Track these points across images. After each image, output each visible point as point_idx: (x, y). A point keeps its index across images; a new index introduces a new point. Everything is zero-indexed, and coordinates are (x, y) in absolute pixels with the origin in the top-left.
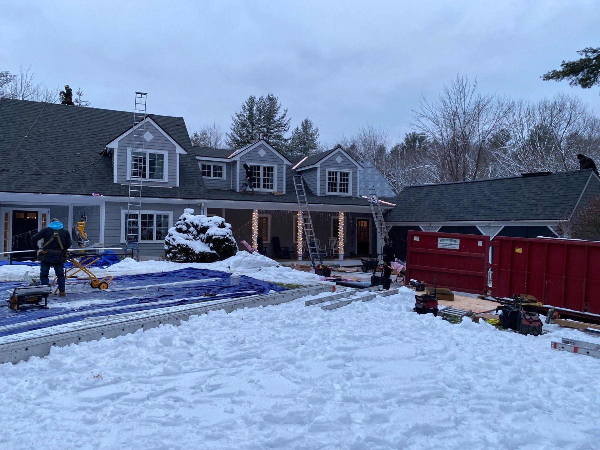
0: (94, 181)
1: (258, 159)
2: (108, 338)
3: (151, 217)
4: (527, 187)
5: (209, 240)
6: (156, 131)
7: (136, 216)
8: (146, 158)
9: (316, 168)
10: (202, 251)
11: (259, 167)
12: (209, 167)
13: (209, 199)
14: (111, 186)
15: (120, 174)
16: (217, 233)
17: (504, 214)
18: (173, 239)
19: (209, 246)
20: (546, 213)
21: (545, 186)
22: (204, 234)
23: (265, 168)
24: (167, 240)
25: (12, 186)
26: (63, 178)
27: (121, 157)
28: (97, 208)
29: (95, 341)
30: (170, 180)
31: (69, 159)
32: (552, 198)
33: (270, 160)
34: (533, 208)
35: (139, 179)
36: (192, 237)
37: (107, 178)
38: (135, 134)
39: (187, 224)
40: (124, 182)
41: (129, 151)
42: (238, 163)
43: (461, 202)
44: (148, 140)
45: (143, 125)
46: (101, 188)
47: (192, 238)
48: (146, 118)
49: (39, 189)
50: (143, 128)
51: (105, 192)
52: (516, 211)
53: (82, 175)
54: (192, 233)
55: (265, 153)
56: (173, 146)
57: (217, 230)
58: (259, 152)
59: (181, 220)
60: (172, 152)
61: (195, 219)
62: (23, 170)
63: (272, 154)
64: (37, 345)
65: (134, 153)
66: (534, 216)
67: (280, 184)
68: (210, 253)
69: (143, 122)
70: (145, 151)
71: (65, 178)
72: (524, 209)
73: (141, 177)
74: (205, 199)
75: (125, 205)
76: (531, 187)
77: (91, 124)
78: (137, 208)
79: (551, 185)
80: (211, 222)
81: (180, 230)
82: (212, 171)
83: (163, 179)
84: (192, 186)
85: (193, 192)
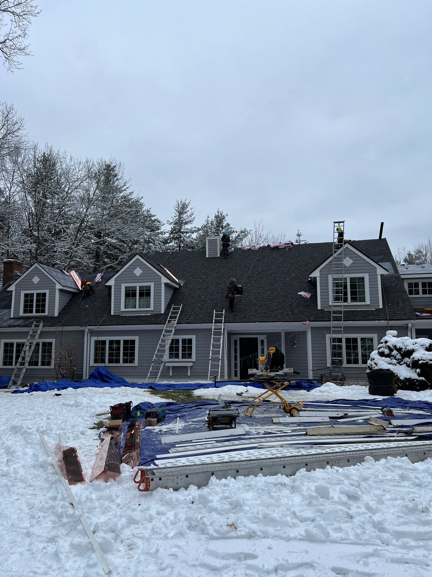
0: (300, 308)
2: (265, 475)
3: (355, 340)
5: (415, 365)
6: (355, 256)
7: (340, 340)
8: (347, 283)
10: (408, 377)
12: (417, 285)
13: (416, 319)
14: (315, 312)
15: (323, 300)
16: (424, 357)
18: (376, 364)
19: (416, 372)
22: (410, 358)
24: (369, 365)
25: (237, 317)
26: (275, 308)
27: (323, 285)
28: (304, 333)
29: (252, 476)
30: (372, 302)
31: (280, 291)
35: (340, 304)
36: (396, 361)
37: (311, 305)
38: (334, 262)
39: (389, 348)
40: (327, 308)
41: (330, 278)
44: (348, 265)
45: (342, 251)
46: (307, 314)
47: (396, 363)
48: (344, 244)
49: (256, 319)
50: (342, 255)
51: (310, 318)
53: (290, 304)
54: (395, 358)
56: (373, 268)
57: (424, 354)
59: (382, 343)
60: (373, 274)
61: (397, 342)
62: (246, 303)
64: (197, 473)
65: (334, 279)
68: (417, 380)
69: (341, 249)
70: (345, 276)
71: (276, 308)
73: (343, 301)
74: (412, 319)
75: (328, 329)
77: (298, 258)
78: (340, 332)
80: (416, 345)
81: (382, 354)
82: (420, 288)
83: (365, 301)
84: (396, 306)
85: (397, 312)
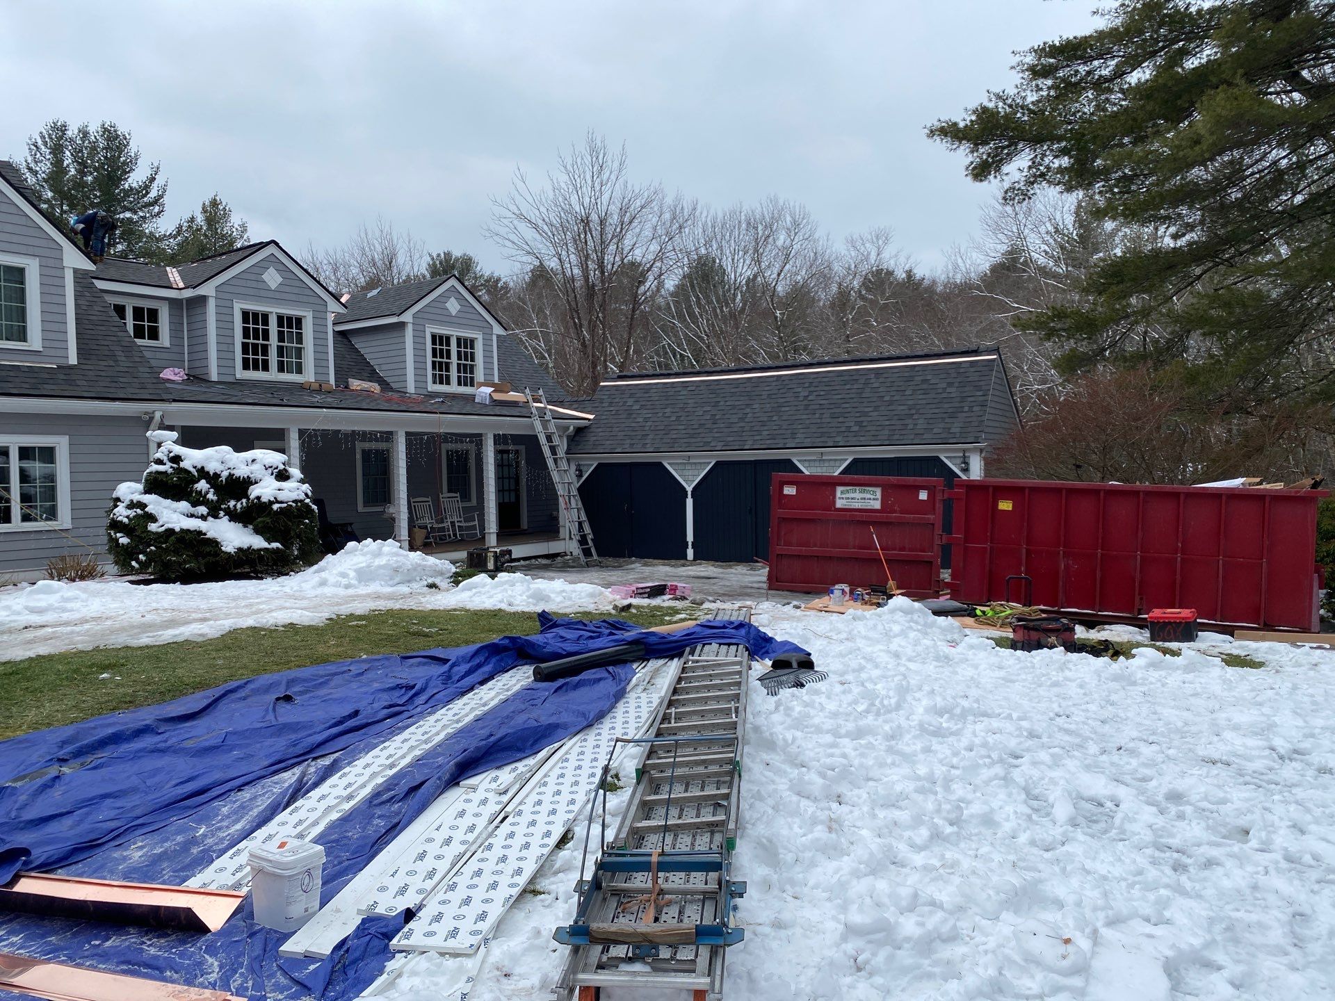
1: (263, 293)
3: (4, 453)
4: (881, 380)
9: (402, 325)
11: (265, 318)
12: (120, 310)
13: (174, 401)
16: (280, 495)
17: (850, 434)
20: (935, 431)
21: (916, 378)
22: (241, 498)
23: (280, 319)
30: (48, 344)
32: (936, 401)
33: (293, 297)
34: (906, 422)
36: (206, 508)
39: (184, 474)
42: (212, 304)
43: (748, 410)
47: (205, 513)
52: (874, 428)
54: (203, 500)
55: (280, 280)
56: (52, 245)
57: (277, 488)
58: (265, 277)
60: (51, 262)
61: (202, 460)
63: (298, 283)
66: (912, 437)
67: (320, 363)
68: (266, 550)
72: (887, 423)
74: (163, 401)
76: (890, 380)
79: (929, 377)
80: (254, 466)
82: (130, 321)
83: (25, 340)
84: (112, 363)
85: (121, 380)
